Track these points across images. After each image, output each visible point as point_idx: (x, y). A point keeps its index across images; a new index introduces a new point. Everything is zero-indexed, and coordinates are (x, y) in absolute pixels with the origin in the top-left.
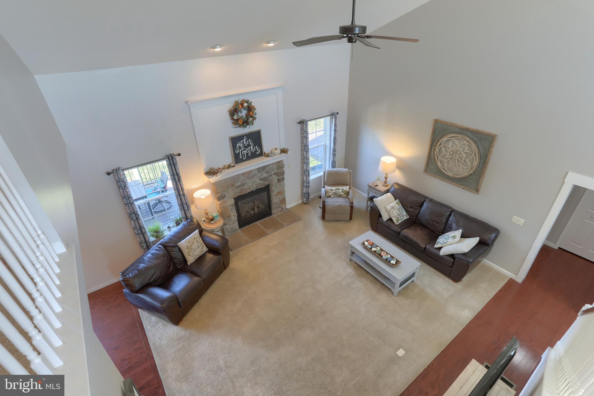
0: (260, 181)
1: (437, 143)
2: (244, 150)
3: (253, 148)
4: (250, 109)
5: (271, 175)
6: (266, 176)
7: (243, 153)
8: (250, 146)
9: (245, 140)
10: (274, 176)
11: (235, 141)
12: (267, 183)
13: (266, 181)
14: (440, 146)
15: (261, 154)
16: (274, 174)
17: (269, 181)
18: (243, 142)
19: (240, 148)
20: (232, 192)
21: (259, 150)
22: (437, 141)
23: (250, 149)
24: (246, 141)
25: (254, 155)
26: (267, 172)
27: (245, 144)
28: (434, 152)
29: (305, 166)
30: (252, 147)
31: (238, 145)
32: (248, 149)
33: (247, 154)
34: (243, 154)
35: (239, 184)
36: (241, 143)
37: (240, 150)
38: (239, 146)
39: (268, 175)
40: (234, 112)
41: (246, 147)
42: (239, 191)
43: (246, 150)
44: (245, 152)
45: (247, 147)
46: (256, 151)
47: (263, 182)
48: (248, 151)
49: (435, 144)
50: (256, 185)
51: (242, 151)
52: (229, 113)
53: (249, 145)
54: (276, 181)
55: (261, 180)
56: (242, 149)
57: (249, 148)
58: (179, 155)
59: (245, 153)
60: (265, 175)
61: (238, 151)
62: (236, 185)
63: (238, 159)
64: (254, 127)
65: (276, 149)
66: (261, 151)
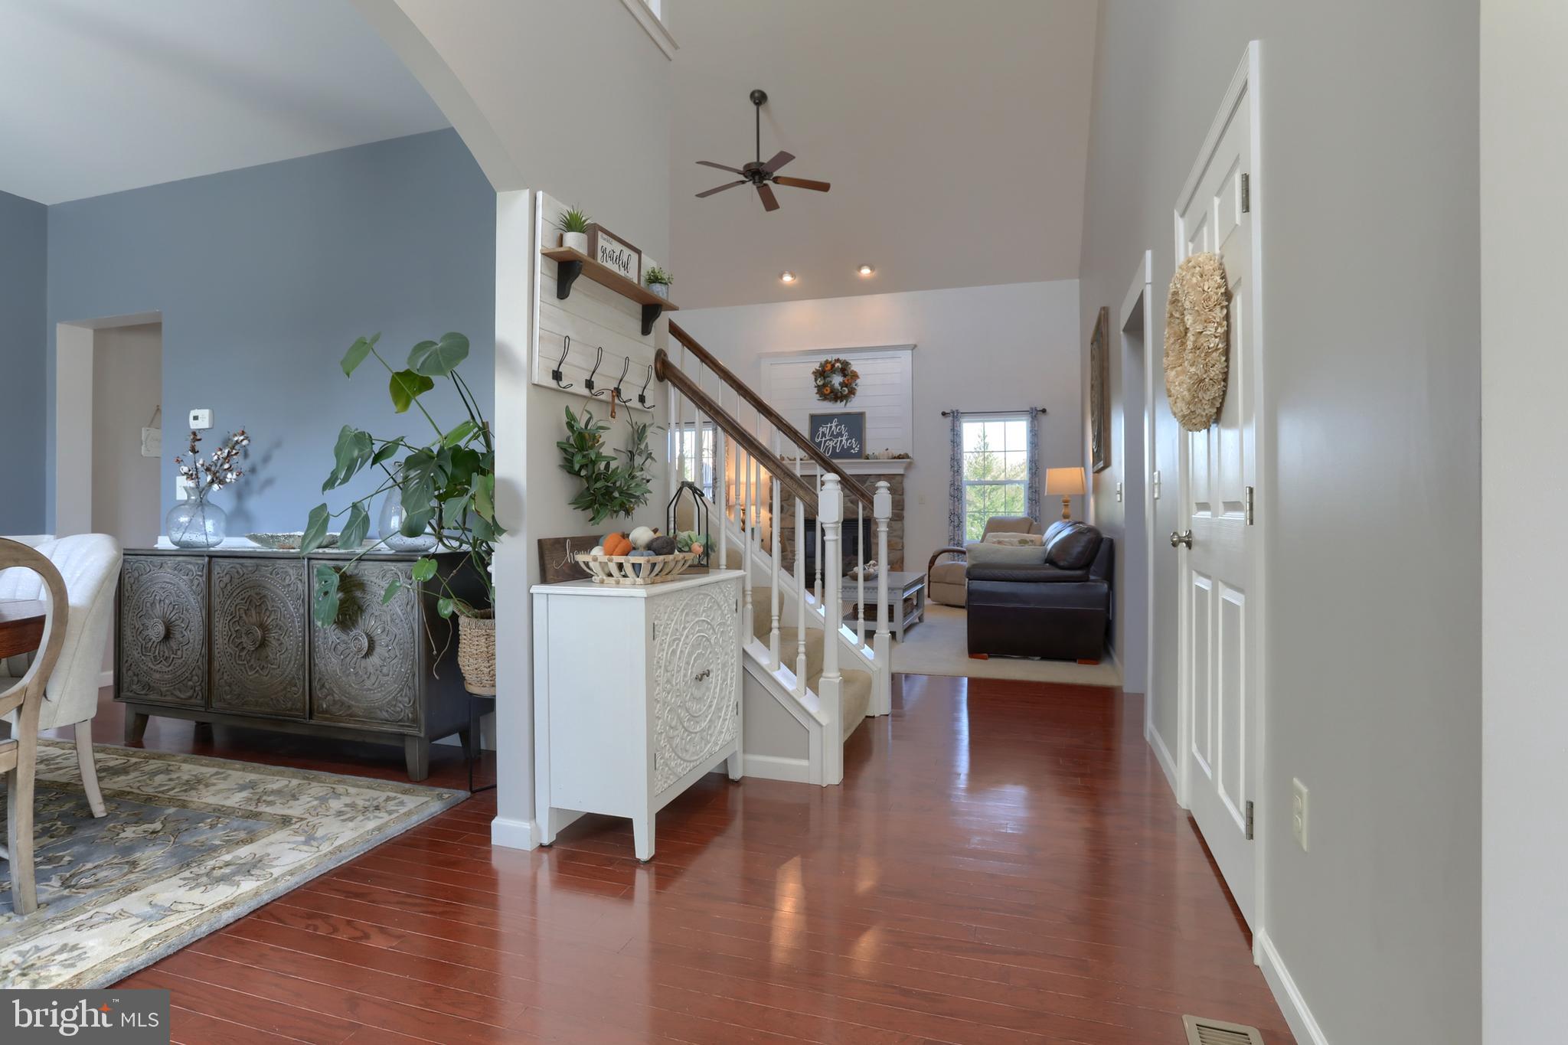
2: (830, 440)
3: (847, 440)
4: (845, 369)
7: (827, 444)
8: (842, 437)
9: (834, 424)
11: (817, 420)
15: (860, 455)
18: (831, 427)
19: (824, 435)
21: (857, 447)
23: (841, 441)
24: (836, 426)
25: (845, 454)
27: (833, 431)
30: (844, 438)
31: (821, 429)
32: (838, 440)
33: (834, 448)
34: (827, 446)
36: (827, 427)
37: (824, 439)
38: (823, 432)
40: (823, 373)
41: (834, 436)
43: (833, 441)
44: (831, 444)
45: (836, 436)
46: (851, 448)
48: (836, 444)
51: (825, 441)
52: (812, 375)
53: (840, 434)
56: (827, 438)
57: (840, 439)
59: (831, 446)
61: (820, 439)
64: (853, 406)
65: (887, 449)
66: (861, 448)
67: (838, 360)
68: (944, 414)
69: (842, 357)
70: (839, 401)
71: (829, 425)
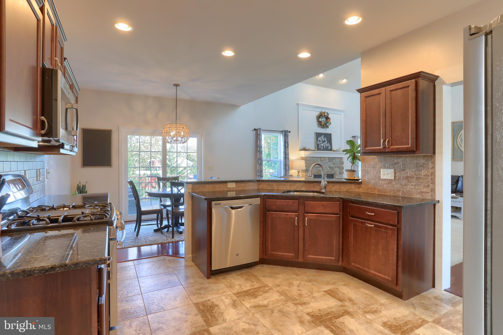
1: (458, 136)
2: (322, 143)
4: (327, 118)
5: (336, 167)
9: (323, 137)
10: (337, 169)
11: (318, 135)
13: (333, 170)
14: (461, 137)
15: (331, 150)
16: (338, 167)
19: (320, 141)
22: (457, 135)
24: (323, 138)
25: (326, 149)
26: (334, 163)
28: (457, 143)
29: (356, 167)
30: (326, 143)
31: (319, 139)
33: (323, 146)
34: (321, 146)
37: (320, 143)
38: (320, 140)
42: (317, 170)
44: (322, 145)
46: (328, 147)
47: (331, 170)
48: (324, 145)
49: (456, 137)
52: (316, 117)
53: (324, 141)
54: (338, 172)
55: (330, 168)
57: (325, 143)
58: (290, 132)
60: (332, 165)
61: (319, 143)
63: (318, 148)
65: (340, 148)
66: (331, 147)
68: (353, 137)
70: (324, 128)
71: (321, 137)
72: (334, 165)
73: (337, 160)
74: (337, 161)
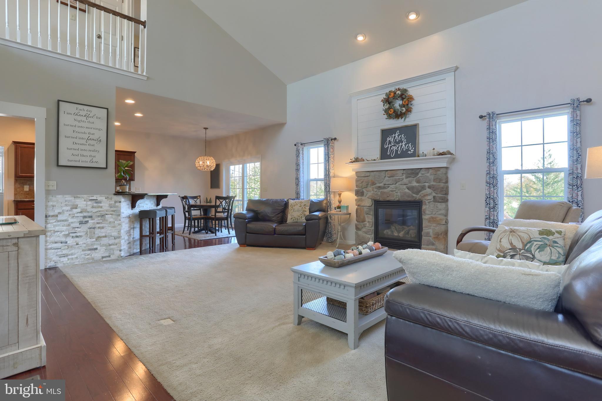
0: (407, 190)
2: (394, 146)
3: (405, 145)
5: (423, 188)
6: (415, 186)
10: (428, 191)
11: (386, 133)
12: (417, 197)
13: (416, 194)
15: (414, 155)
16: (429, 187)
17: (420, 196)
18: (395, 137)
19: (390, 142)
20: (373, 192)
21: (412, 149)
23: (402, 146)
24: (398, 136)
25: (404, 154)
26: (418, 181)
27: (396, 139)
30: (404, 143)
31: (388, 139)
32: (399, 146)
33: (397, 151)
34: (392, 150)
35: (381, 185)
36: (392, 137)
37: (390, 146)
38: (389, 141)
39: (418, 186)
40: (388, 101)
41: (397, 143)
42: (379, 193)
43: (396, 146)
44: (395, 148)
45: (398, 143)
46: (408, 150)
47: (411, 193)
48: (398, 148)
50: (400, 192)
51: (391, 147)
53: (401, 141)
54: (431, 198)
55: (408, 188)
56: (392, 144)
57: (400, 144)
59: (395, 150)
60: (415, 184)
61: (387, 146)
62: (378, 185)
63: (384, 155)
64: (409, 121)
65: (434, 149)
66: (415, 150)
67: (399, 89)
68: (481, 117)
69: (402, 87)
70: (400, 118)
71: (393, 136)
72: (417, 184)
73: (428, 173)
74: (428, 175)
